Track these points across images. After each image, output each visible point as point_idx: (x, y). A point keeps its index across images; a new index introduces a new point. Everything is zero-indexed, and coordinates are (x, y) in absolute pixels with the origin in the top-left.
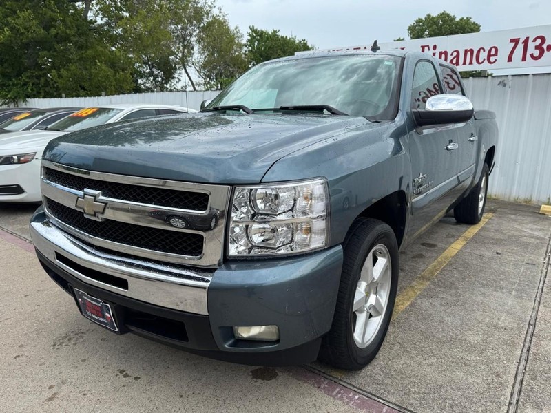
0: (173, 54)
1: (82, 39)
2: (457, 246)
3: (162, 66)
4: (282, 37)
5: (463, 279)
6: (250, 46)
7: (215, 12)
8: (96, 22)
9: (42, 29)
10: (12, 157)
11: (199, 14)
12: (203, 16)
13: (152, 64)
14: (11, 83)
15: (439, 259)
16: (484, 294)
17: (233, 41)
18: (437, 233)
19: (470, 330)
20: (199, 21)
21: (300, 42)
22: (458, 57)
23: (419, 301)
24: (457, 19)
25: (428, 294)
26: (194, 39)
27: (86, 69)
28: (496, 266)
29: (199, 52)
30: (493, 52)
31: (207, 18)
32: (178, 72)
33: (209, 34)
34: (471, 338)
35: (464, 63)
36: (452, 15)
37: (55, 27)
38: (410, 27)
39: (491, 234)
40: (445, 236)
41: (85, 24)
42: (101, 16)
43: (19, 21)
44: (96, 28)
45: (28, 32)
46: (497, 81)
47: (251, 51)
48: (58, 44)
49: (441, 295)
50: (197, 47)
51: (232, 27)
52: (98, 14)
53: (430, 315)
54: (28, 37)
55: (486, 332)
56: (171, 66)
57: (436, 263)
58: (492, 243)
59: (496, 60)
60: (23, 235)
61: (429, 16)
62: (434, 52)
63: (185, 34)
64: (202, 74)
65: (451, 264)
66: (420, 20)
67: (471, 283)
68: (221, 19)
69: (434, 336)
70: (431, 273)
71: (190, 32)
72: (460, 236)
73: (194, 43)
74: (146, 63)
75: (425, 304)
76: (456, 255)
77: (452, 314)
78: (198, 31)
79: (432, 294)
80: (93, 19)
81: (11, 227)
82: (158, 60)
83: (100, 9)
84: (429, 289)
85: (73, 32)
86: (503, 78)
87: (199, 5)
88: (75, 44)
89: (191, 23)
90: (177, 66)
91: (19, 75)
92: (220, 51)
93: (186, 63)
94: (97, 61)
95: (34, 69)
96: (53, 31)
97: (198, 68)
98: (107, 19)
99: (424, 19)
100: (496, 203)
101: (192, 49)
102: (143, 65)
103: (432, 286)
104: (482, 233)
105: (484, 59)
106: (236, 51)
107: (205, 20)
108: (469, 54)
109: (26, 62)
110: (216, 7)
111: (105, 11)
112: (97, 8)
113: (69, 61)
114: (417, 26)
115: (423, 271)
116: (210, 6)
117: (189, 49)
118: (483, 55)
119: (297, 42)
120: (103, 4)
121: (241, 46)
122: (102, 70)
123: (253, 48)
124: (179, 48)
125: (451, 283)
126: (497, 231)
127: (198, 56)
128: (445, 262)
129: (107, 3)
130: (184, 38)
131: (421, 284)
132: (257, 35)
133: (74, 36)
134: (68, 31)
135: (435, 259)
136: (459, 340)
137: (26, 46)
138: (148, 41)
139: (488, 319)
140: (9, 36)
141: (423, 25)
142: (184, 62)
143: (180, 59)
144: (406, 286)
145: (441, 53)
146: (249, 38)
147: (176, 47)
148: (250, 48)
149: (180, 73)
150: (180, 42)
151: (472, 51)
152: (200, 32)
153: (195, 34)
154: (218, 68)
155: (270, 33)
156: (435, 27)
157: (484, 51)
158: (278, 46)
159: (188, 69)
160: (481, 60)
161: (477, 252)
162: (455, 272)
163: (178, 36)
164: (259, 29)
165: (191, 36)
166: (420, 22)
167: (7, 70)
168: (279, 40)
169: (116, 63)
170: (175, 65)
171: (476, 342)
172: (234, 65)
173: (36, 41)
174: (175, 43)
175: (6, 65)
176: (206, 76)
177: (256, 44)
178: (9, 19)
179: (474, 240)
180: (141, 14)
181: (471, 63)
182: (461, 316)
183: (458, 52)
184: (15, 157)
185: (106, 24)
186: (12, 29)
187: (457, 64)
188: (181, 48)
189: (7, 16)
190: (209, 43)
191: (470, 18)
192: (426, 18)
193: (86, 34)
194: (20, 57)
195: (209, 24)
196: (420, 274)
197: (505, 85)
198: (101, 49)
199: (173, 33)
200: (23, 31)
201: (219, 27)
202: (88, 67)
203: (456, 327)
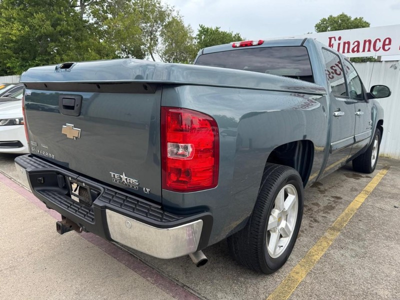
0: (144, 44)
1: (79, 34)
2: (360, 199)
3: (135, 52)
4: (222, 32)
5: (368, 231)
6: (198, 39)
7: (174, 14)
8: (88, 21)
9: (50, 26)
10: (15, 120)
11: (162, 15)
12: (165, 17)
13: (128, 51)
14: (27, 64)
15: (346, 211)
16: (388, 246)
17: (186, 35)
18: (342, 186)
19: (379, 283)
20: (163, 20)
21: (236, 35)
22: (358, 45)
23: (332, 252)
24: (352, 19)
25: (339, 245)
26: (158, 33)
27: (81, 55)
28: (396, 219)
29: (162, 43)
30: (387, 42)
31: (168, 19)
32: (147, 57)
33: (169, 30)
34: (381, 293)
35: (364, 51)
36: (348, 16)
37: (60, 25)
38: (316, 25)
39: (388, 189)
40: (349, 190)
41: (81, 23)
42: (92, 17)
43: (35, 21)
44: (88, 26)
45: (41, 28)
46: (390, 64)
47: (199, 42)
48: (61, 36)
49: (350, 247)
50: (160, 39)
51: (186, 25)
52: (90, 15)
53: (343, 266)
54: (40, 32)
55: (395, 286)
56: (142, 52)
57: (343, 214)
58: (390, 197)
59: (389, 48)
60: (18, 180)
61: (331, 16)
62: (339, 42)
63: (152, 30)
64: (164, 59)
65: (356, 215)
66: (324, 20)
67: (376, 235)
68: (178, 19)
69: (347, 289)
70: (340, 224)
71: (156, 29)
72: (362, 190)
73: (158, 36)
74: (124, 51)
75: (337, 255)
76: (360, 207)
77: (362, 266)
78: (161, 28)
79: (343, 245)
80: (87, 19)
81: (11, 173)
82: (133, 49)
83: (91, 12)
84: (339, 240)
85: (72, 29)
86: (394, 63)
87: (163, 10)
88: (74, 37)
89: (157, 22)
90: (146, 53)
91: (34, 59)
92: (176, 42)
93: (152, 51)
94: (89, 49)
95: (45, 55)
96: (59, 28)
97: (161, 55)
98: (96, 19)
99: (327, 19)
100: (388, 161)
101: (157, 40)
102: (122, 52)
103: (342, 237)
104: (380, 188)
105: (380, 48)
106: (188, 42)
107: (167, 20)
108: (367, 44)
109: (40, 50)
110: (175, 11)
111: (95, 14)
112: (90, 11)
113: (69, 49)
114: (322, 24)
115: (333, 222)
116: (170, 10)
117: (154, 40)
118: (379, 45)
119: (233, 35)
120: (94, 8)
121: (192, 39)
122: (92, 55)
123: (201, 40)
124: (147, 40)
125: (358, 234)
126: (392, 186)
127: (161, 45)
128: (351, 214)
129: (97, 8)
130: (151, 33)
131: (333, 234)
132: (204, 31)
133: (73, 31)
134: (69, 28)
135: (343, 211)
136: (371, 294)
137: (40, 38)
138: (124, 34)
139: (394, 273)
140: (28, 31)
141: (327, 23)
142: (151, 50)
143: (149, 48)
144: (320, 236)
145: (345, 43)
146: (199, 33)
147: (146, 39)
148: (199, 40)
149: (148, 58)
150: (148, 36)
151: (370, 41)
152: (163, 28)
153: (159, 30)
154: (175, 54)
155: (214, 30)
156: (335, 25)
157: (380, 41)
158: (219, 39)
159: (154, 55)
160: (377, 48)
161: (378, 205)
162: (361, 224)
163: (147, 31)
164: (206, 27)
165: (156, 31)
166: (324, 21)
167: (26, 56)
168: (220, 34)
169: (101, 50)
170: (145, 52)
171: (386, 297)
172: (187, 52)
173: (45, 35)
174: (145, 36)
175: (25, 52)
176: (166, 60)
177: (203, 37)
178: (28, 19)
179: (374, 194)
180: (120, 16)
181: (369, 50)
182: (370, 268)
183: (358, 42)
184: (17, 120)
185: (96, 23)
186: (30, 26)
187: (358, 51)
188: (149, 40)
189: (27, 17)
190: (169, 36)
191: (363, 18)
192: (329, 19)
193: (81, 30)
194: (36, 46)
195: (170, 23)
196: (331, 225)
197: (396, 68)
198: (92, 41)
199: (144, 29)
200: (38, 27)
201: (177, 25)
202: (82, 53)
203: (366, 280)
